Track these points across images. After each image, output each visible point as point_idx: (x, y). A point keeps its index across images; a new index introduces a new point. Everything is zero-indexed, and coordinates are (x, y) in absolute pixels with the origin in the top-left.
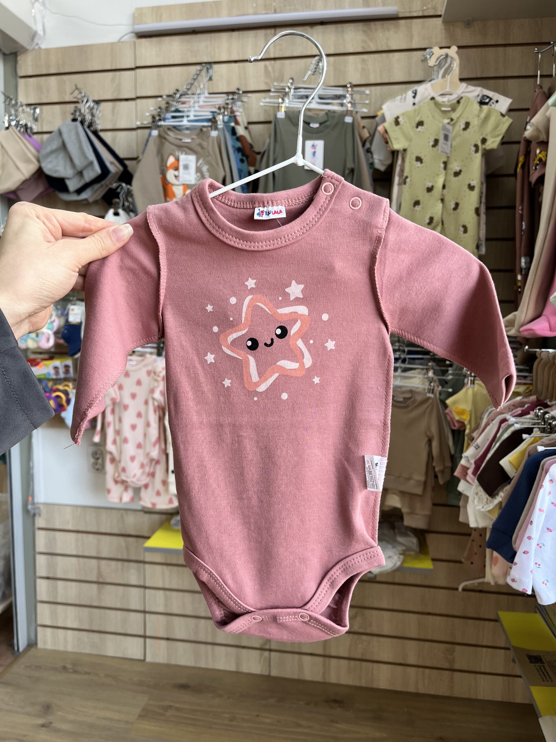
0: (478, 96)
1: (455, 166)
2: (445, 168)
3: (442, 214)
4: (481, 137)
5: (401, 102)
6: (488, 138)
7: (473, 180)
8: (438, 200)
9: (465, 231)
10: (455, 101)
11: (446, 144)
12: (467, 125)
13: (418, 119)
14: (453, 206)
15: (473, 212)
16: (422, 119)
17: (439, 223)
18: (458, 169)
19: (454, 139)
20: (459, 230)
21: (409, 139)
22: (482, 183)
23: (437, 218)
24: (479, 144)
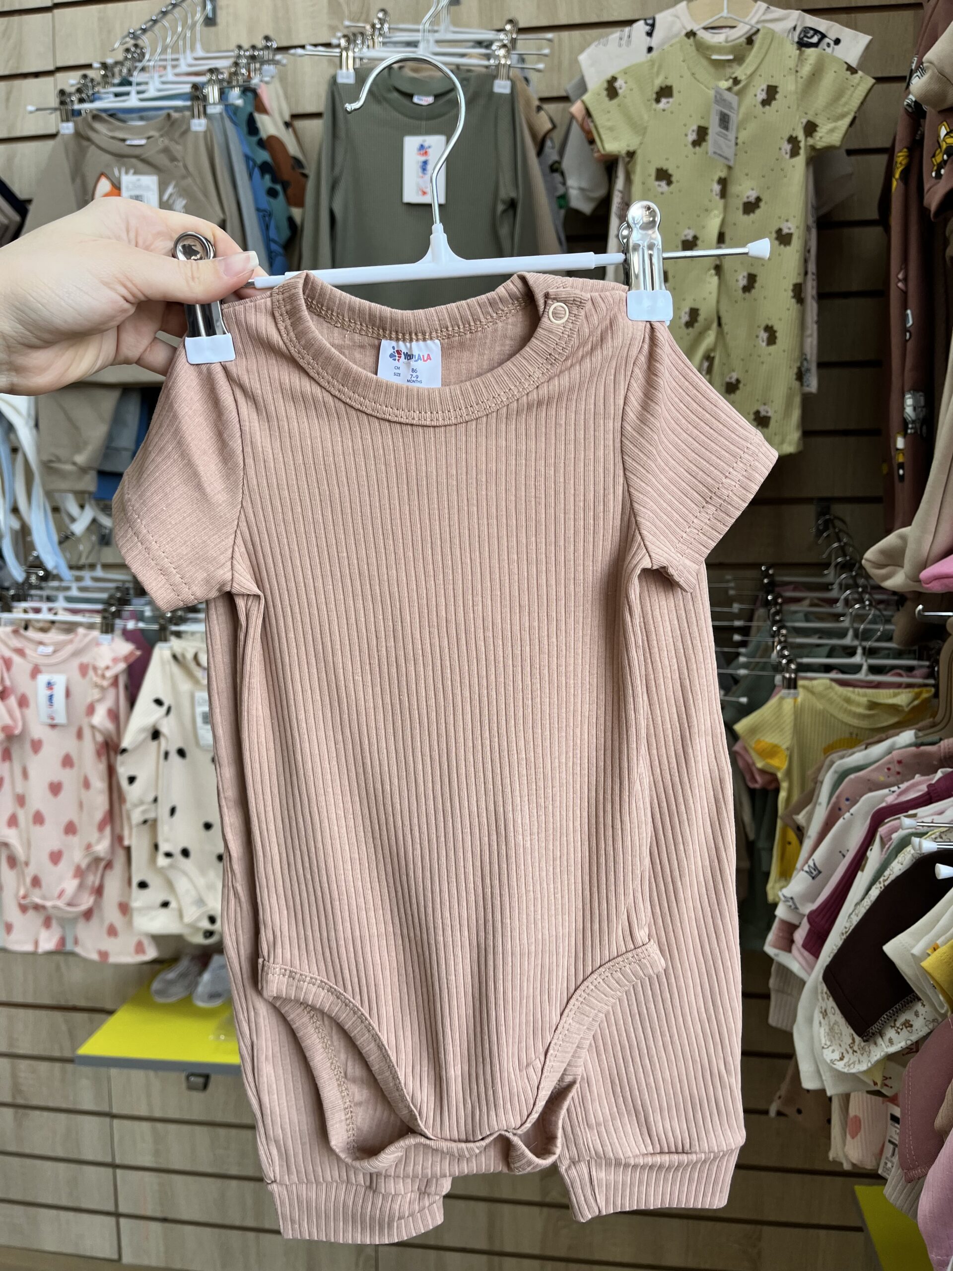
0: (795, 28)
1: (745, 190)
2: (723, 194)
3: (718, 302)
4: (804, 121)
5: (620, 45)
6: (818, 121)
7: (787, 221)
8: (709, 270)
9: (772, 339)
10: (743, 40)
11: (725, 137)
12: (772, 92)
13: (658, 82)
14: (743, 282)
15: (791, 294)
16: (669, 83)
17: (712, 323)
18: (752, 195)
19: (741, 126)
20: (757, 337)
21: (639, 129)
22: (808, 229)
23: (707, 310)
24: (801, 136)
